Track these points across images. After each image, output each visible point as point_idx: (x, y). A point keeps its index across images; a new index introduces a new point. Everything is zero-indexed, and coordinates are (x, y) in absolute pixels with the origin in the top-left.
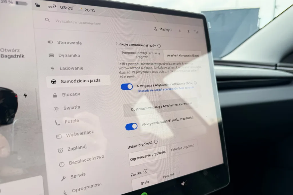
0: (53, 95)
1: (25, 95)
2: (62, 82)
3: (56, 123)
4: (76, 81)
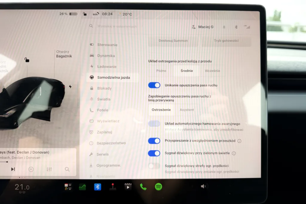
0: (90, 87)
1: (70, 87)
2: (99, 77)
3: (91, 111)
4: (109, 78)
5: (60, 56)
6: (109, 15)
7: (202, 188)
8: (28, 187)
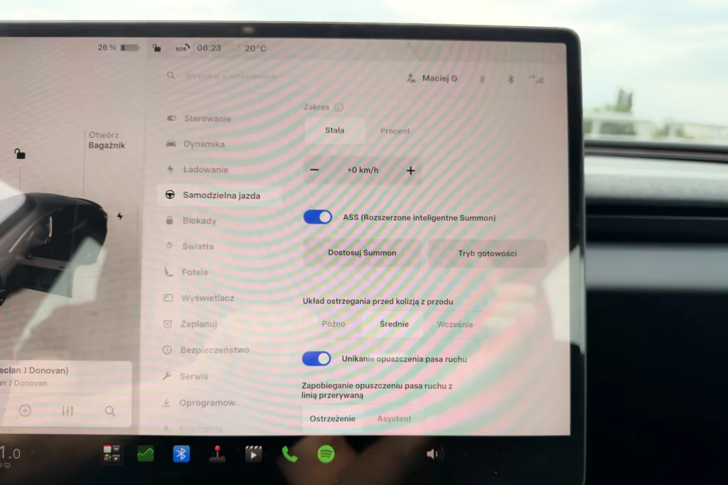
0: (166, 219)
1: (120, 216)
2: (186, 195)
3: (167, 273)
4: (210, 196)
5: (97, 146)
6: (213, 50)
7: (430, 458)
8: (17, 453)
